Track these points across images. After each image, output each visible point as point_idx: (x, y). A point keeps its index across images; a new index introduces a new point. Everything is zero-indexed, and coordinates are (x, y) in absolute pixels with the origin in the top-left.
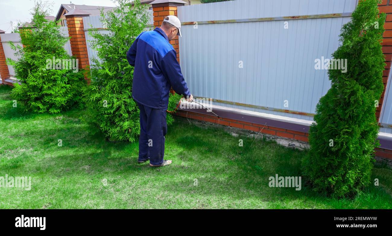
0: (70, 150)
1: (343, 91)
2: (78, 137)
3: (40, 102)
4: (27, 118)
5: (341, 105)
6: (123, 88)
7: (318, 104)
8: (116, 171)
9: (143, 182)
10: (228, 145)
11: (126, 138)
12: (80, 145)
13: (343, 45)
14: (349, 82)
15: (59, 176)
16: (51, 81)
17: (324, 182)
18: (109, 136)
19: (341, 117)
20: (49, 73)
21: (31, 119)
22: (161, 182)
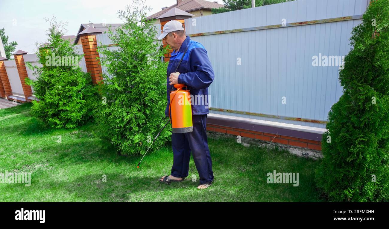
0: (83, 165)
1: (357, 97)
2: (91, 151)
3: (57, 118)
4: (45, 133)
5: (355, 113)
6: (132, 102)
7: (330, 112)
8: (126, 185)
9: (152, 196)
10: (239, 156)
11: (137, 152)
12: (93, 159)
13: (355, 48)
14: (363, 87)
15: (71, 191)
16: (67, 98)
17: (340, 195)
18: (121, 150)
19: (356, 125)
20: (64, 90)
21: (49, 135)
22: (170, 196)
